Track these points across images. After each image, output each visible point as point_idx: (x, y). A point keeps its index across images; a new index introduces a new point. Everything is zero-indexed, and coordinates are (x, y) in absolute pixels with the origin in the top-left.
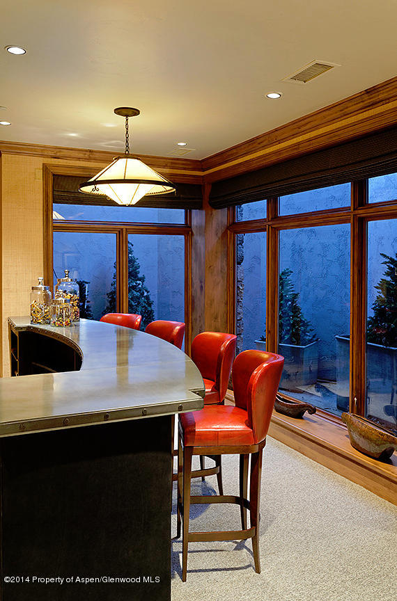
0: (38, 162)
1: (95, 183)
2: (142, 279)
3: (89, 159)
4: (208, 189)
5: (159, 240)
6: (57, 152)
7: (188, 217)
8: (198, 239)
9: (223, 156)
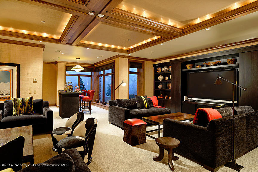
0: (64, 64)
1: (73, 69)
2: (84, 85)
3: (73, 64)
4: (94, 69)
5: (88, 78)
6: (67, 63)
7: (91, 74)
8: (93, 77)
9: (96, 64)
